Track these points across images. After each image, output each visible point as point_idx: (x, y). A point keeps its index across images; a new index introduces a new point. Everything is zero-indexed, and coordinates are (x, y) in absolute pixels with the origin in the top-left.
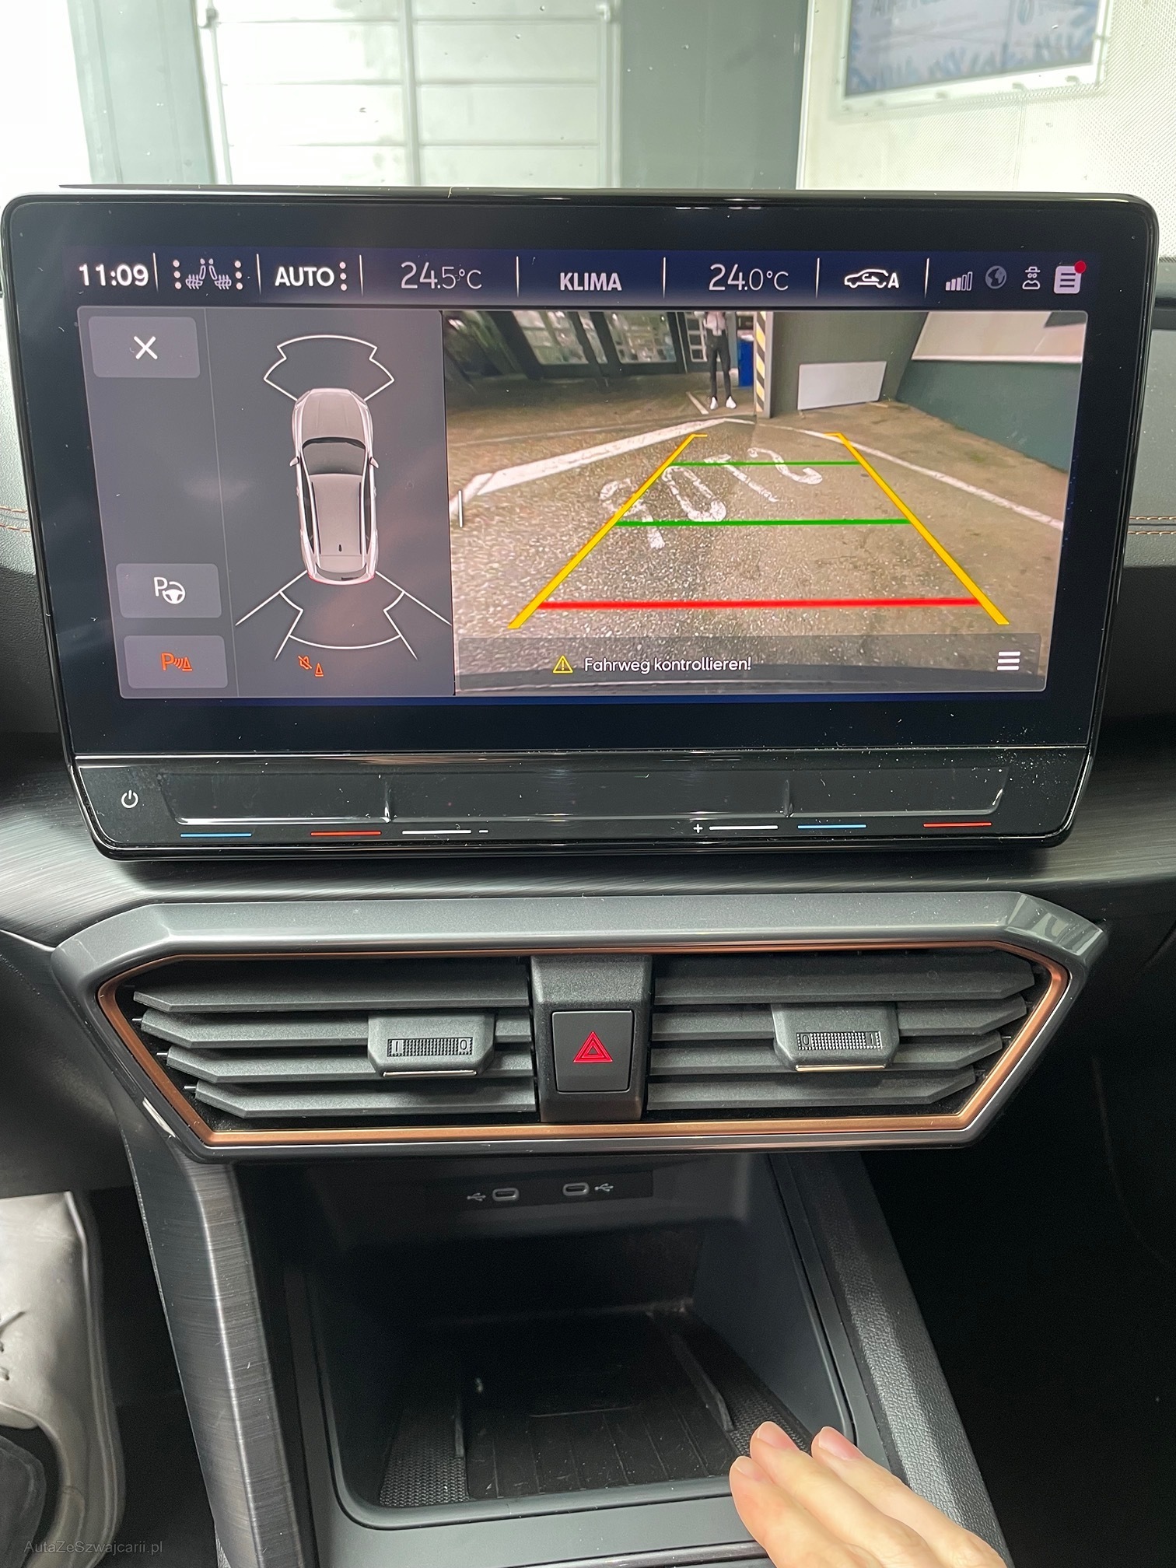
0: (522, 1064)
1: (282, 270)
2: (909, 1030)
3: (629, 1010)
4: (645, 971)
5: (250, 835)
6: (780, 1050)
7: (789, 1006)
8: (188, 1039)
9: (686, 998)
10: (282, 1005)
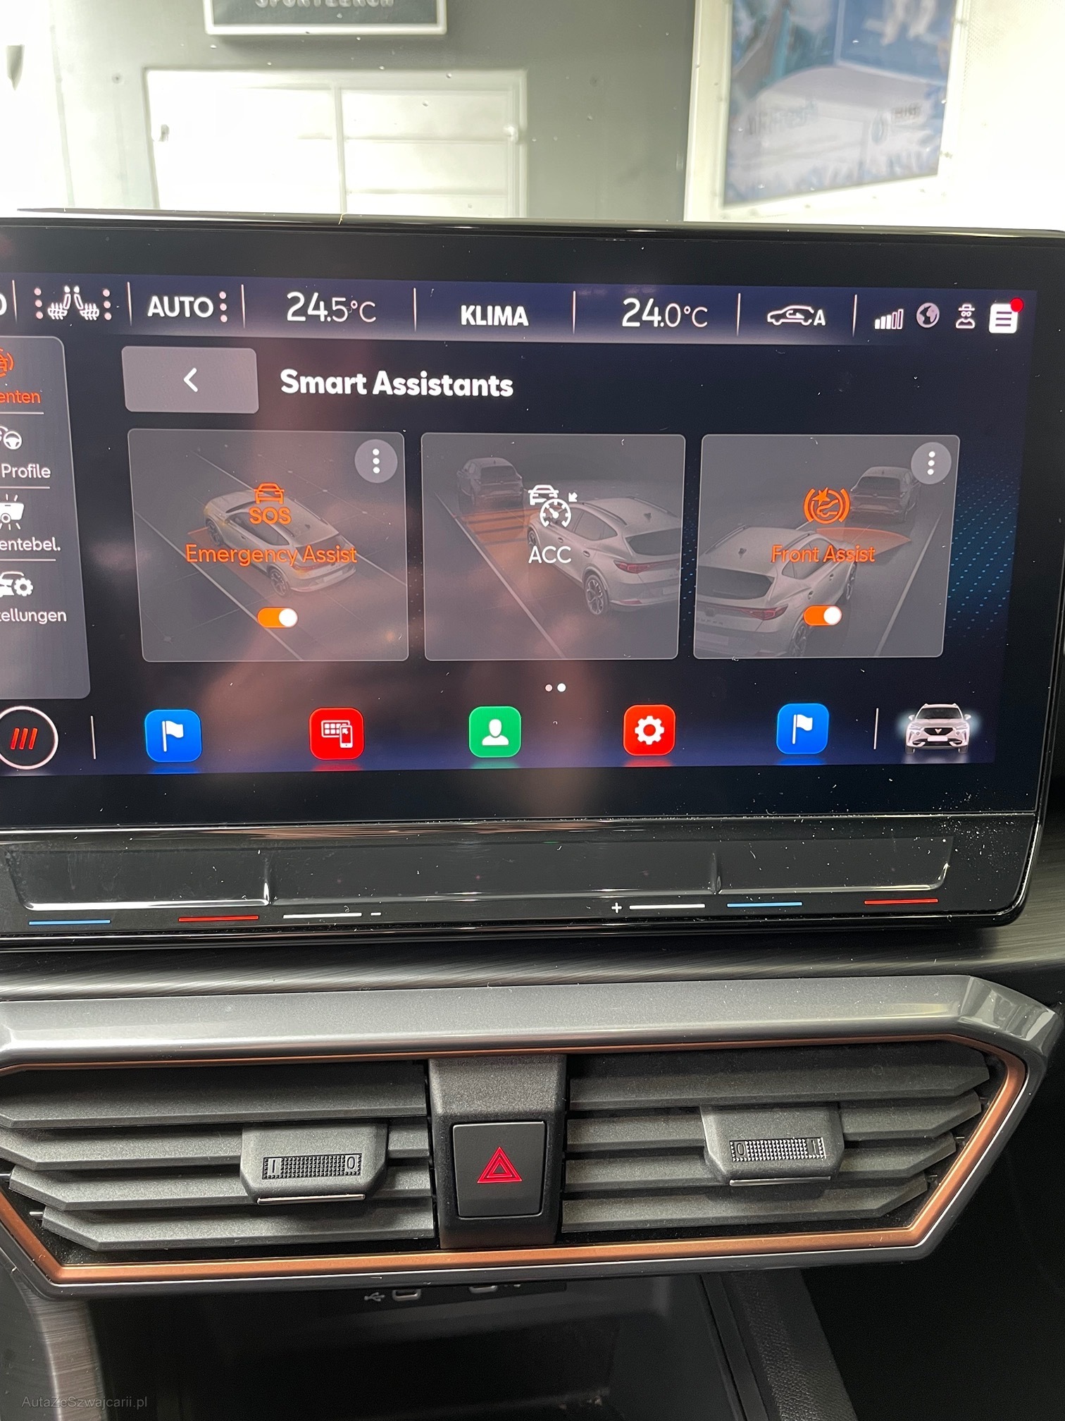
0: (417, 1182)
1: (155, 299)
2: (855, 1134)
3: (541, 1121)
4: (559, 1074)
5: (109, 922)
6: (712, 1161)
7: (721, 1108)
8: (33, 1159)
9: (604, 1103)
10: (142, 1118)
